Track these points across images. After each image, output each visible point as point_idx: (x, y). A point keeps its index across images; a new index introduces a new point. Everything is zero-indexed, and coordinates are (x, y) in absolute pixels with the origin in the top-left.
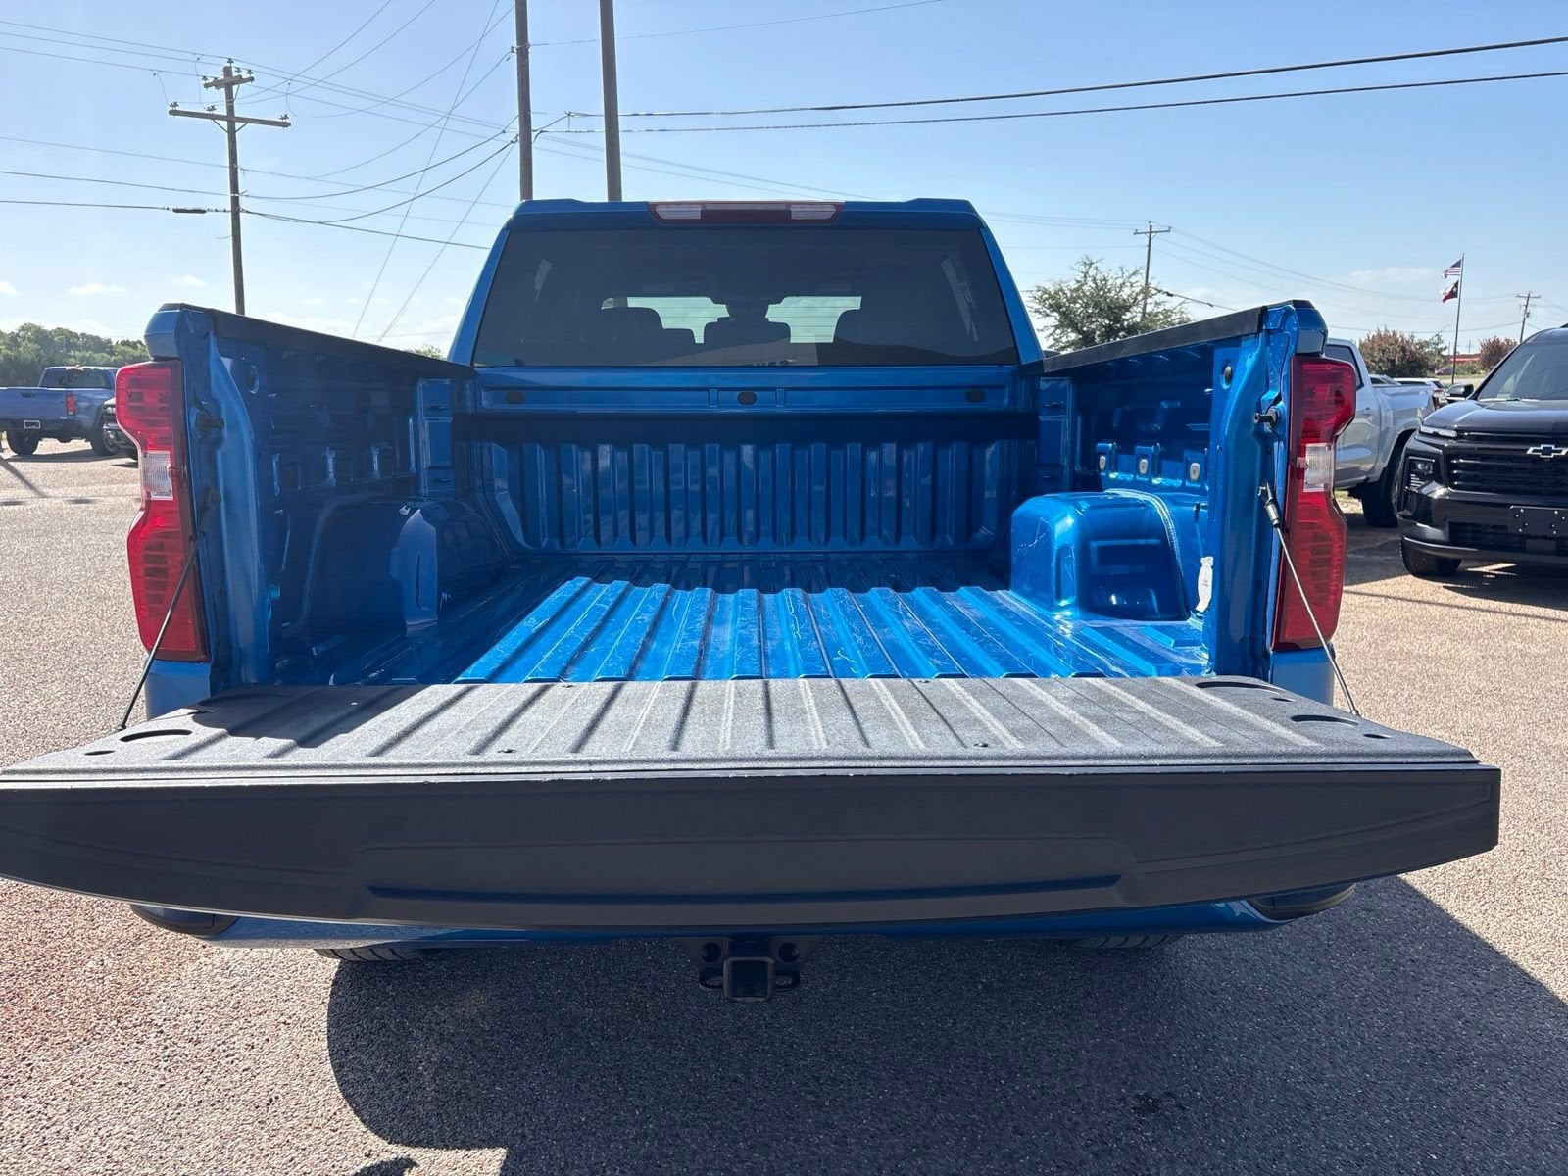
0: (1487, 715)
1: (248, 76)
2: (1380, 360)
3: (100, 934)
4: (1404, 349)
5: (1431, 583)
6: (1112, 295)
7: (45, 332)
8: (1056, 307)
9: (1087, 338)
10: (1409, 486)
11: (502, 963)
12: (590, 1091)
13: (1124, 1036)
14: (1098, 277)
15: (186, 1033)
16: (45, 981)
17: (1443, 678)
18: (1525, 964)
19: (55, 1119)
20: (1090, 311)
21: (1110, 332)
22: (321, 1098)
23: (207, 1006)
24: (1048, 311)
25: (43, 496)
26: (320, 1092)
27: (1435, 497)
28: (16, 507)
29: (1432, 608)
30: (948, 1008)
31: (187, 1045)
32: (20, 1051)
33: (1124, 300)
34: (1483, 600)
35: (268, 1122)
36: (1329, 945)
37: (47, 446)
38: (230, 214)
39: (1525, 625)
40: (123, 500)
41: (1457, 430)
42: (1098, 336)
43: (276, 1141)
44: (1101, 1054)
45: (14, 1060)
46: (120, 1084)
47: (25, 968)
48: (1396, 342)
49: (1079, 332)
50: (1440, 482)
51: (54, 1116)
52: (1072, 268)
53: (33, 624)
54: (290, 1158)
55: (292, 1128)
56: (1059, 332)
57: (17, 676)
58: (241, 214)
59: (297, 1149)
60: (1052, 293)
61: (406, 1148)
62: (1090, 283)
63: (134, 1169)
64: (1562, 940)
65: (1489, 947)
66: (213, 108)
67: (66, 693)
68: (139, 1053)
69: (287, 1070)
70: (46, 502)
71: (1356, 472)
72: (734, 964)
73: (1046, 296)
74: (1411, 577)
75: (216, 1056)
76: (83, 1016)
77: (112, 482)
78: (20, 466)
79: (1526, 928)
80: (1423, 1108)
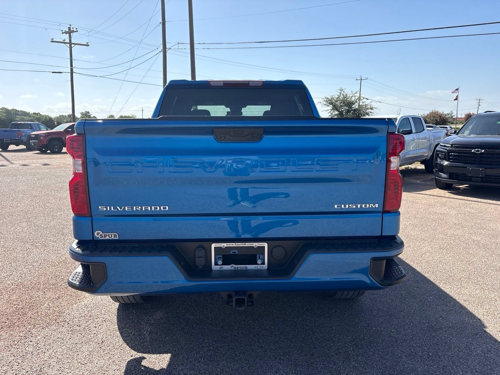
0: (457, 231)
1: (76, 30)
2: (433, 120)
3: (47, 296)
4: (440, 116)
5: (444, 191)
6: (349, 100)
7: (9, 110)
8: (331, 103)
9: (341, 113)
10: (437, 161)
11: (166, 304)
12: (194, 339)
13: (345, 322)
14: (344, 94)
15: (76, 324)
16: (32, 310)
17: (445, 220)
18: (461, 302)
19: (41, 347)
20: (342, 105)
21: (348, 111)
22: (117, 341)
23: (81, 316)
24: (329, 105)
25: (12, 163)
26: (116, 339)
27: (445, 165)
28: (4, 167)
29: (443, 199)
30: (296, 315)
31: (77, 327)
32: (28, 329)
33: (353, 101)
34: (459, 196)
35: (102, 348)
36: (405, 297)
37: (12, 147)
38: (70, 73)
39: (471, 204)
40: (38, 165)
41: (451, 145)
42: (344, 112)
43: (105, 352)
44: (339, 327)
45: (27, 332)
46: (58, 338)
47: (26, 306)
48: (438, 114)
49: (338, 111)
50: (446, 160)
51: (40, 347)
52: (336, 91)
53: (14, 204)
54: (109, 357)
55: (109, 349)
56: (332, 111)
57: (12, 221)
58: (73, 73)
59: (111, 354)
60: (330, 99)
61: (143, 354)
62: (342, 96)
63: (65, 360)
64: (472, 296)
65: (451, 298)
66: (65, 40)
67: (28, 226)
68: (63, 329)
69: (106, 334)
70: (13, 166)
71: (423, 156)
72: (236, 299)
73: (328, 100)
74: (438, 189)
75: (85, 330)
76: (45, 319)
77: (33, 159)
78: (4, 154)
79: (462, 292)
80: (429, 341)
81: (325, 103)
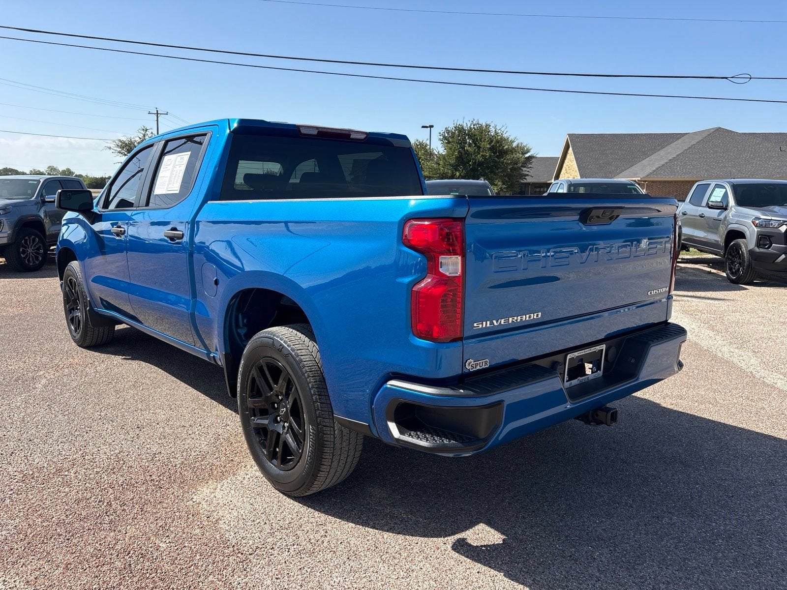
24: (126, 153)
60: (127, 143)
73: (124, 145)
81: (119, 149)
